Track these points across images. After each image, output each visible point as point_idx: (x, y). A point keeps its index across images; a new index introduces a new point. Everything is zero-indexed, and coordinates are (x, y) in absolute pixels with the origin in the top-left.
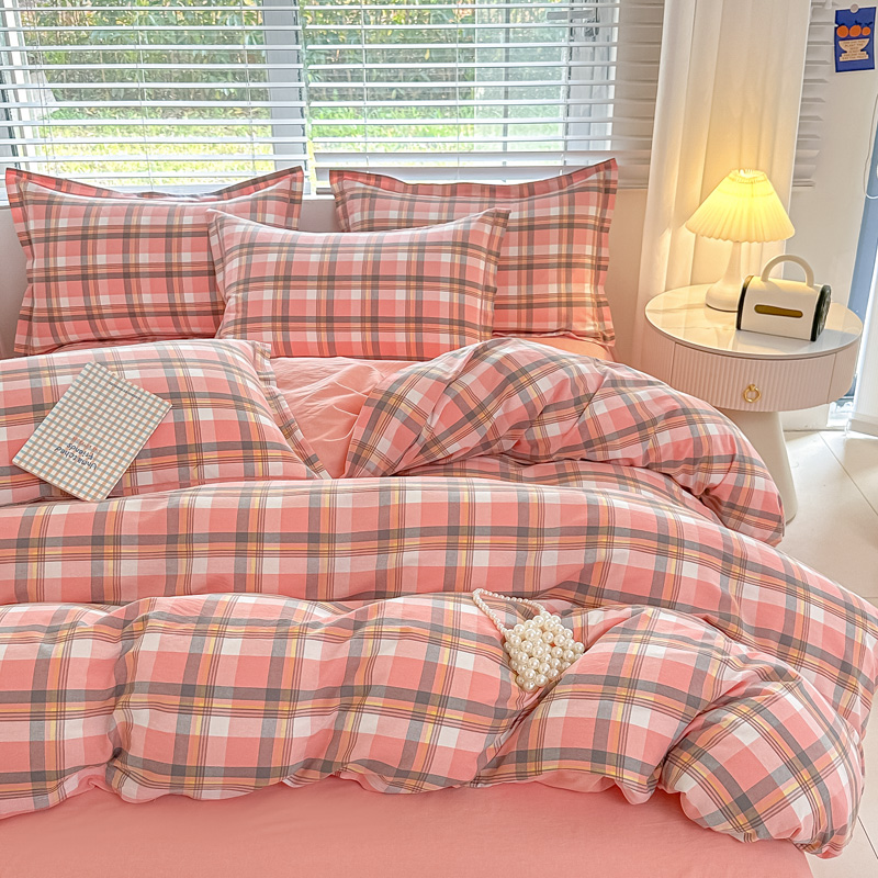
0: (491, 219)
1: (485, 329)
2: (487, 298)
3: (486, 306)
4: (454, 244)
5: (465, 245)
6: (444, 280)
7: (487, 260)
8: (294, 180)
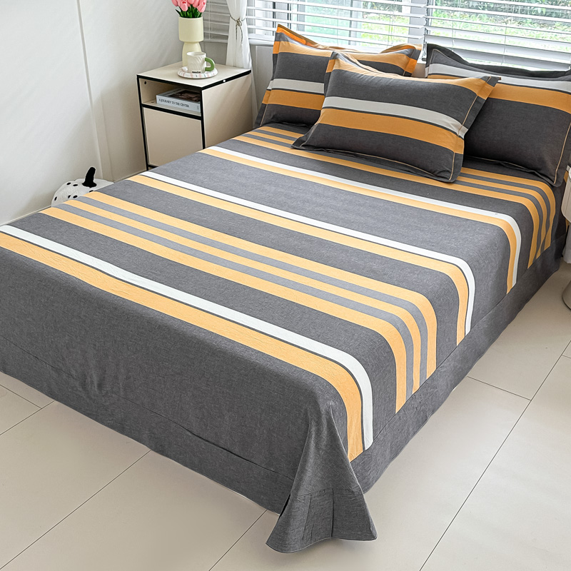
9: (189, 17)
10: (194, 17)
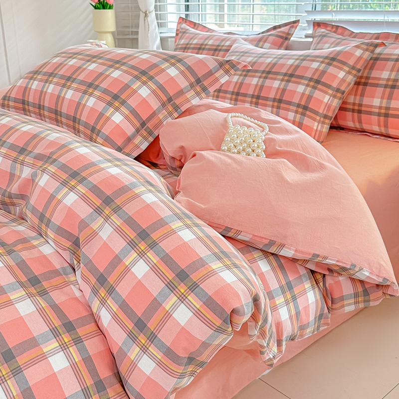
0: (365, 47)
1: (326, 117)
2: (335, 96)
3: (332, 101)
4: (326, 58)
5: (333, 59)
6: (306, 78)
7: (349, 73)
8: (292, 27)
9: (99, 9)
10: (104, 8)
